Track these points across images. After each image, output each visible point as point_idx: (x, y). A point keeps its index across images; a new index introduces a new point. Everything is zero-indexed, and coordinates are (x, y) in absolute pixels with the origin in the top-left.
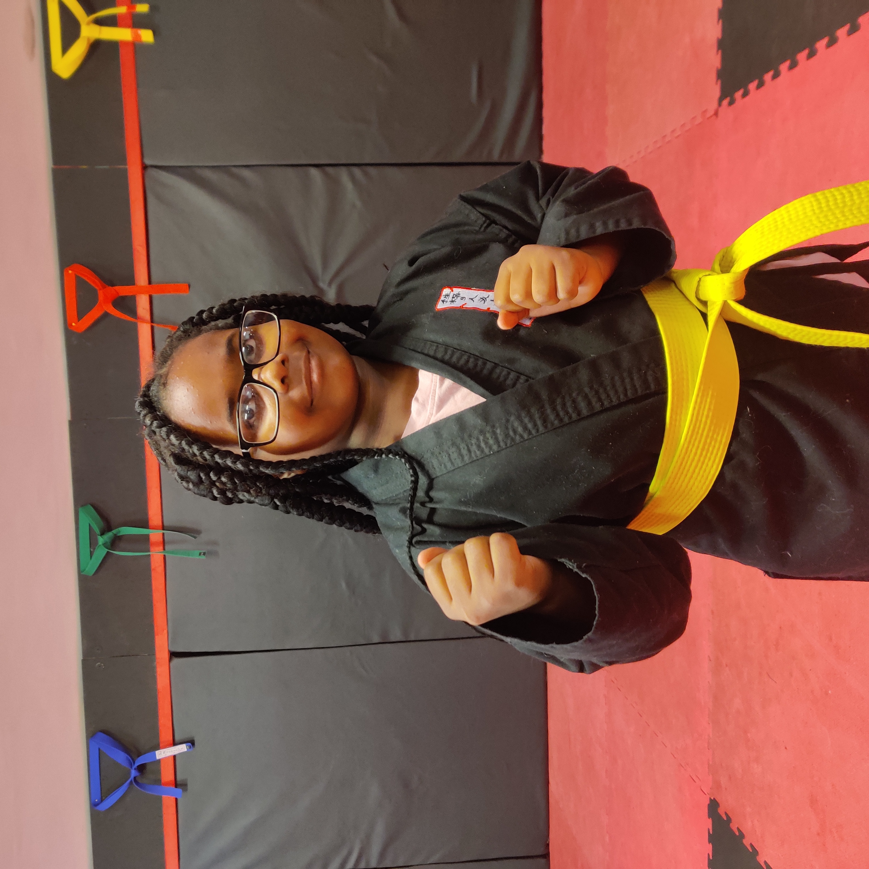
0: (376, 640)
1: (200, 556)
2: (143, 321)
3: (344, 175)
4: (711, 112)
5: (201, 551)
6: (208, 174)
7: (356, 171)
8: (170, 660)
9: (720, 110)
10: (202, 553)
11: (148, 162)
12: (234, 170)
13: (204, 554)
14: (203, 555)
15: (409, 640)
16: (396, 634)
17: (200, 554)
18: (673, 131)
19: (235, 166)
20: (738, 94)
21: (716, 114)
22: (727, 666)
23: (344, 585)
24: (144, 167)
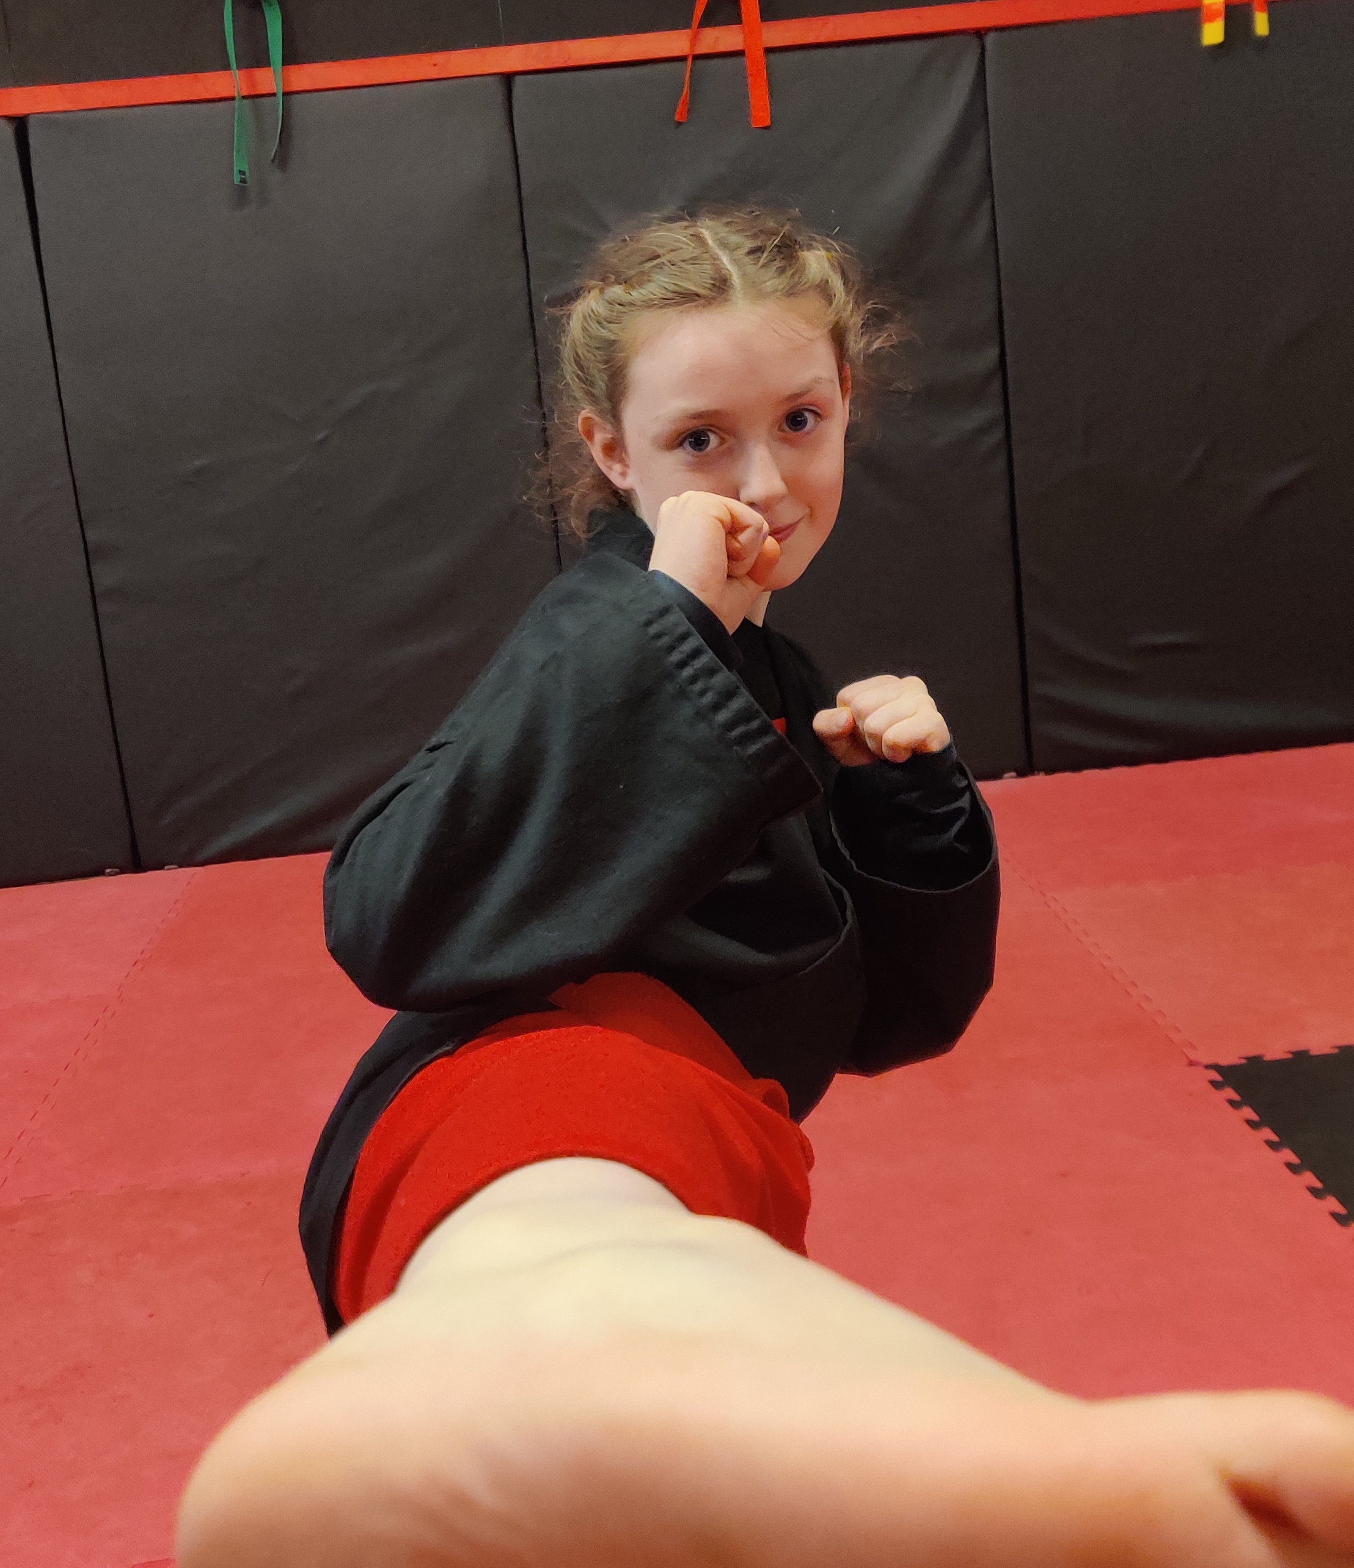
0: (91, 536)
1: (238, 171)
2: (694, 40)
3: (987, 412)
4: (1193, 1055)
5: (248, 174)
6: (975, 155)
7: (997, 435)
8: (10, 118)
9: (1201, 1069)
10: (243, 177)
11: (990, 39)
12: (987, 204)
13: (243, 181)
14: (241, 178)
15: (97, 600)
16: (106, 576)
17: (242, 173)
18: (1147, 998)
19: (993, 208)
20: (1230, 1093)
21: (1192, 1063)
22: (249, 1204)
23: (197, 463)
24: (980, 34)
